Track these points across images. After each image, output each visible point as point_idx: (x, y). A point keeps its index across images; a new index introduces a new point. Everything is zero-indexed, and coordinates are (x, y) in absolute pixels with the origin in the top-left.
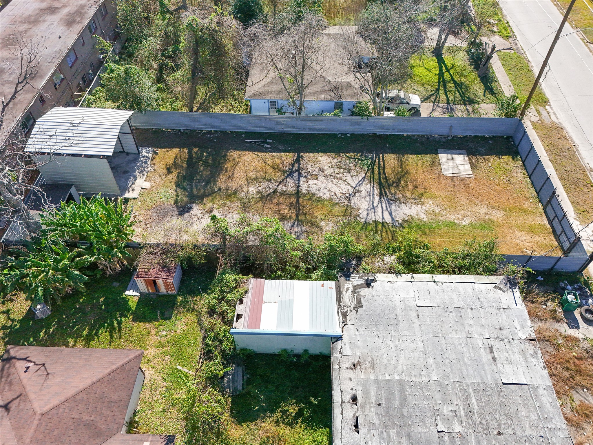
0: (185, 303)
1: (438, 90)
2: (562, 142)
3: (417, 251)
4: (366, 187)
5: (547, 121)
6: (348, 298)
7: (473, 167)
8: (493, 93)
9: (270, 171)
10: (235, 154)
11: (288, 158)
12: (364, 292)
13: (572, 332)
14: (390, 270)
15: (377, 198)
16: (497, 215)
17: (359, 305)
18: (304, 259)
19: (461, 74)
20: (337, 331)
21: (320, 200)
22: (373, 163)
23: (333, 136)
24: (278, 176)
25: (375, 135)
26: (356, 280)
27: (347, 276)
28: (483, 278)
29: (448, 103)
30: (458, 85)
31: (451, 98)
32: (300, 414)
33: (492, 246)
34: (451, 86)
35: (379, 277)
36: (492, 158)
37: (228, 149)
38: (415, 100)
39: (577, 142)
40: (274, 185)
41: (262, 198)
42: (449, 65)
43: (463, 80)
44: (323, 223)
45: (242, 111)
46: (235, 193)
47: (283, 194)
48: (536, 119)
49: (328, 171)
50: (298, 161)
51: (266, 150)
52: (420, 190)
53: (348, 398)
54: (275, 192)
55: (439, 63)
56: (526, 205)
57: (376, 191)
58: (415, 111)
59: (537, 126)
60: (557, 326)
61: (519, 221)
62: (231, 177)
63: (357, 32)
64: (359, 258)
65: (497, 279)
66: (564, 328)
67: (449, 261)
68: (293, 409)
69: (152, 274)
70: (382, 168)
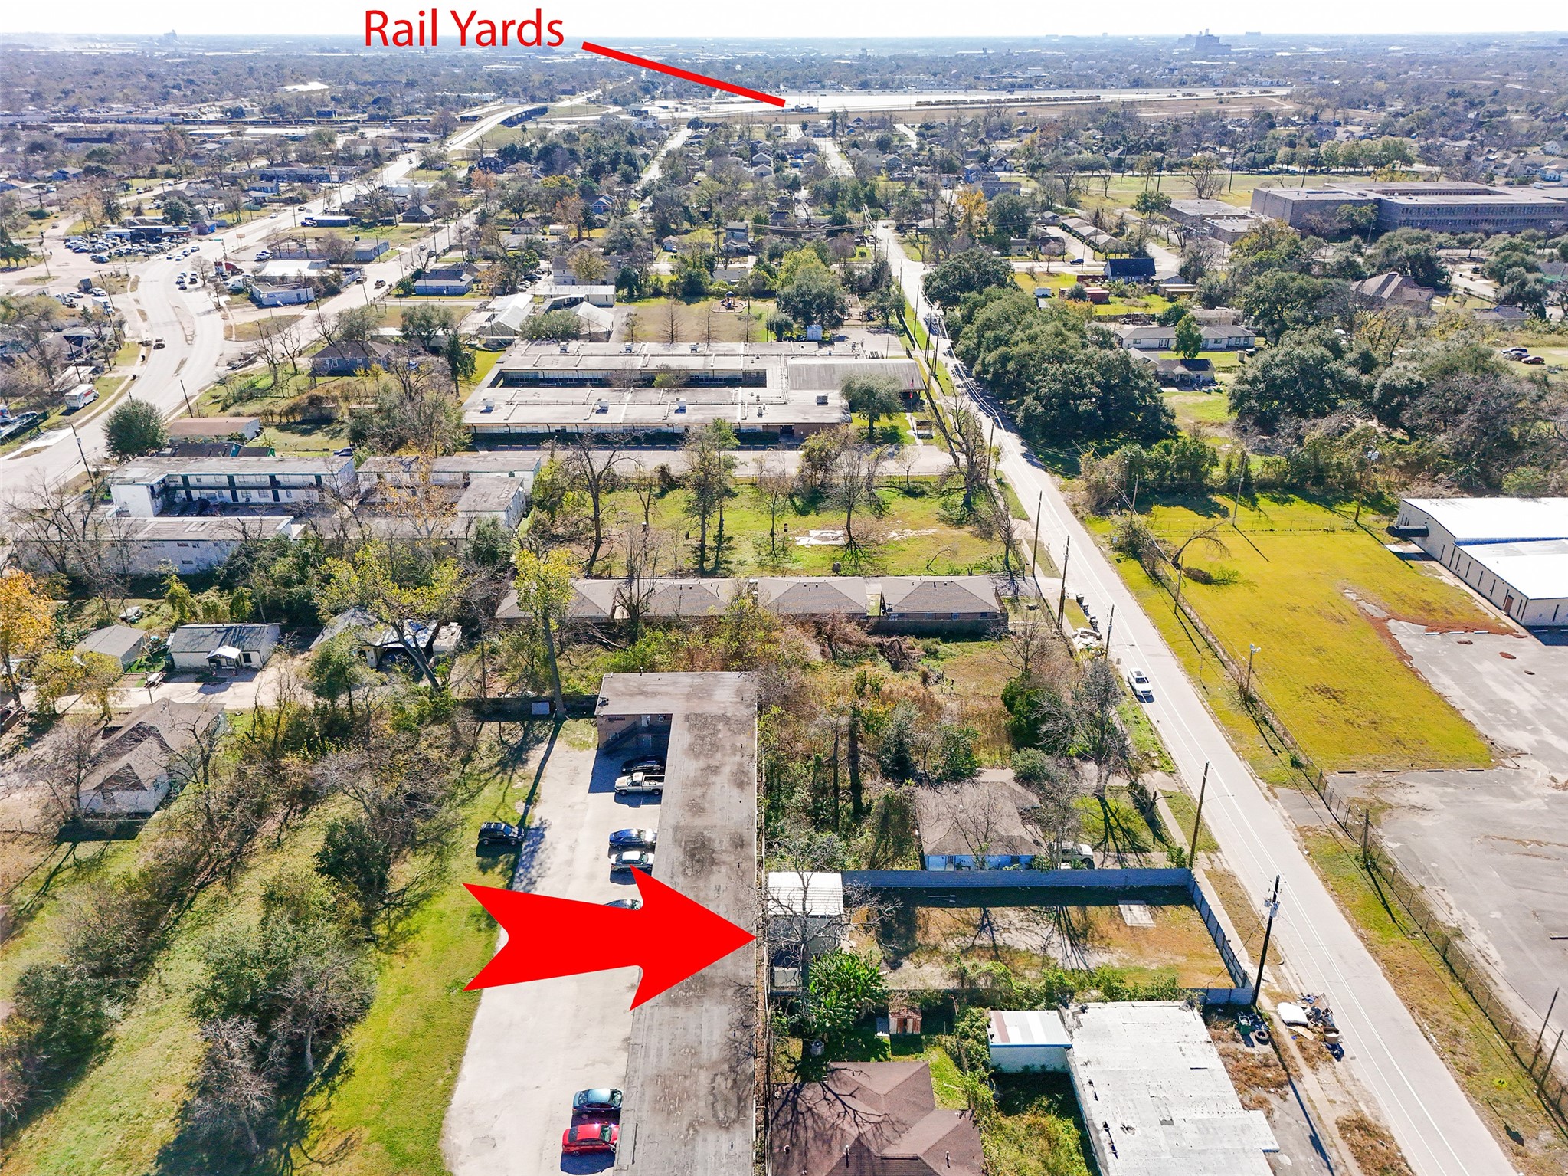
0: (930, 1041)
1: (1106, 838)
2: (1235, 890)
3: (1115, 984)
4: (1057, 938)
5: (1219, 869)
6: (1069, 1020)
7: (1154, 917)
8: (1162, 840)
9: (962, 926)
10: (923, 910)
11: (975, 913)
12: (1081, 1016)
13: (1249, 1050)
14: (1098, 1000)
15: (1069, 948)
16: (1181, 960)
17: (1079, 1025)
18: (1026, 996)
19: (1126, 819)
20: (1067, 1042)
21: (1017, 952)
22: (1059, 916)
23: (1014, 889)
24: (973, 932)
25: (1054, 888)
26: (1073, 1007)
27: (1066, 1006)
28: (1170, 1003)
29: (1118, 851)
30: (1127, 832)
31: (1120, 847)
32: (1050, 1105)
33: (1174, 981)
34: (1118, 833)
35: (1090, 1005)
36: (1169, 908)
37: (915, 905)
38: (1086, 850)
39: (1249, 889)
40: (970, 940)
41: (962, 952)
42: (1113, 809)
43: (1130, 825)
44: (1027, 972)
45: (913, 867)
46: (936, 948)
47: (981, 947)
48: (1208, 867)
49: (1018, 925)
50: (986, 915)
51: (952, 906)
52: (1107, 940)
53: (1086, 1082)
54: (973, 946)
55: (1103, 806)
56: (1206, 950)
57: (1068, 942)
58: (1089, 862)
59: (1209, 875)
60: (1237, 1045)
61: (1200, 964)
62: (927, 933)
63: (1016, 779)
64: (1072, 993)
65: (1182, 1003)
66: (1242, 1047)
67: (1142, 992)
68: (1045, 1103)
69: (904, 1013)
70: (1068, 921)
